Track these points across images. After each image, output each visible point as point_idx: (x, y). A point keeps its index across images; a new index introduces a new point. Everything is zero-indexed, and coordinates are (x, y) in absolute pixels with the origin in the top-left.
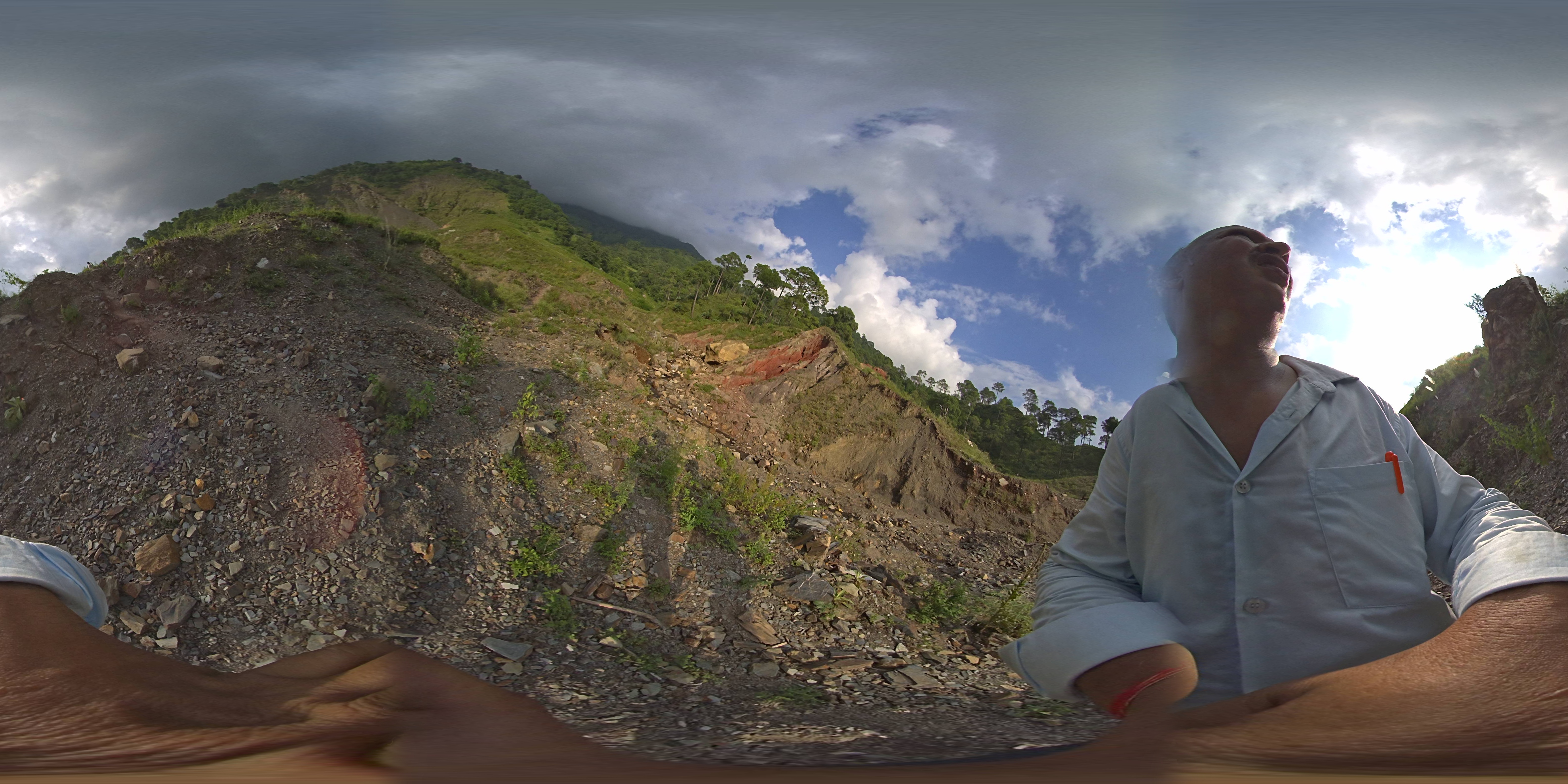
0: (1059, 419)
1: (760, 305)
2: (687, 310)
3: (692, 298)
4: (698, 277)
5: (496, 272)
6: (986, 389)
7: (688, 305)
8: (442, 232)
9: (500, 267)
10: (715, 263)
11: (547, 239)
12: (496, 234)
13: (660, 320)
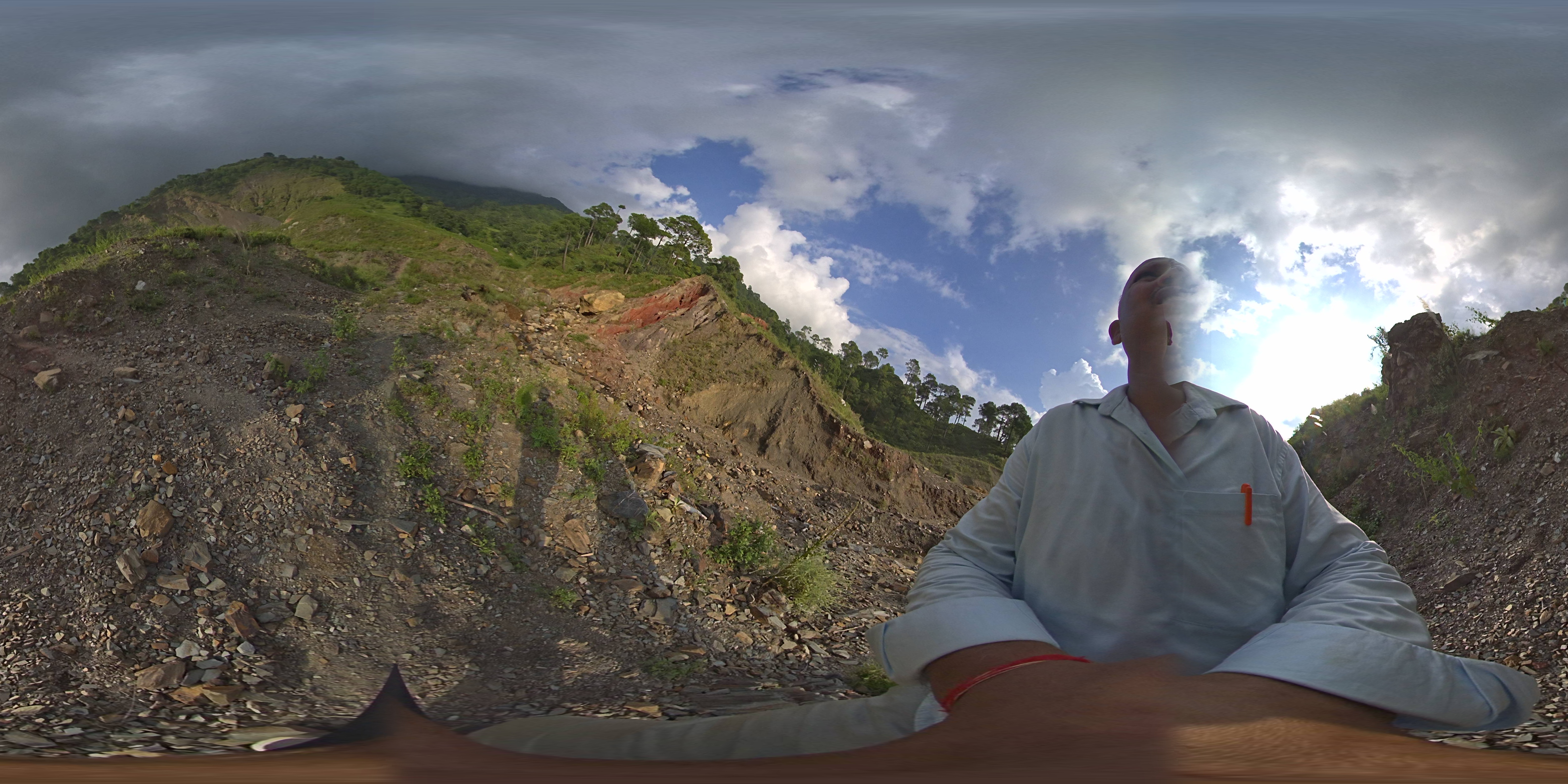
0: (938, 394)
1: (637, 255)
2: (560, 266)
3: (562, 251)
4: (566, 230)
5: (351, 255)
6: (870, 353)
7: (559, 259)
8: (286, 226)
9: (355, 249)
10: (583, 215)
11: (396, 214)
12: (340, 219)
13: (530, 276)
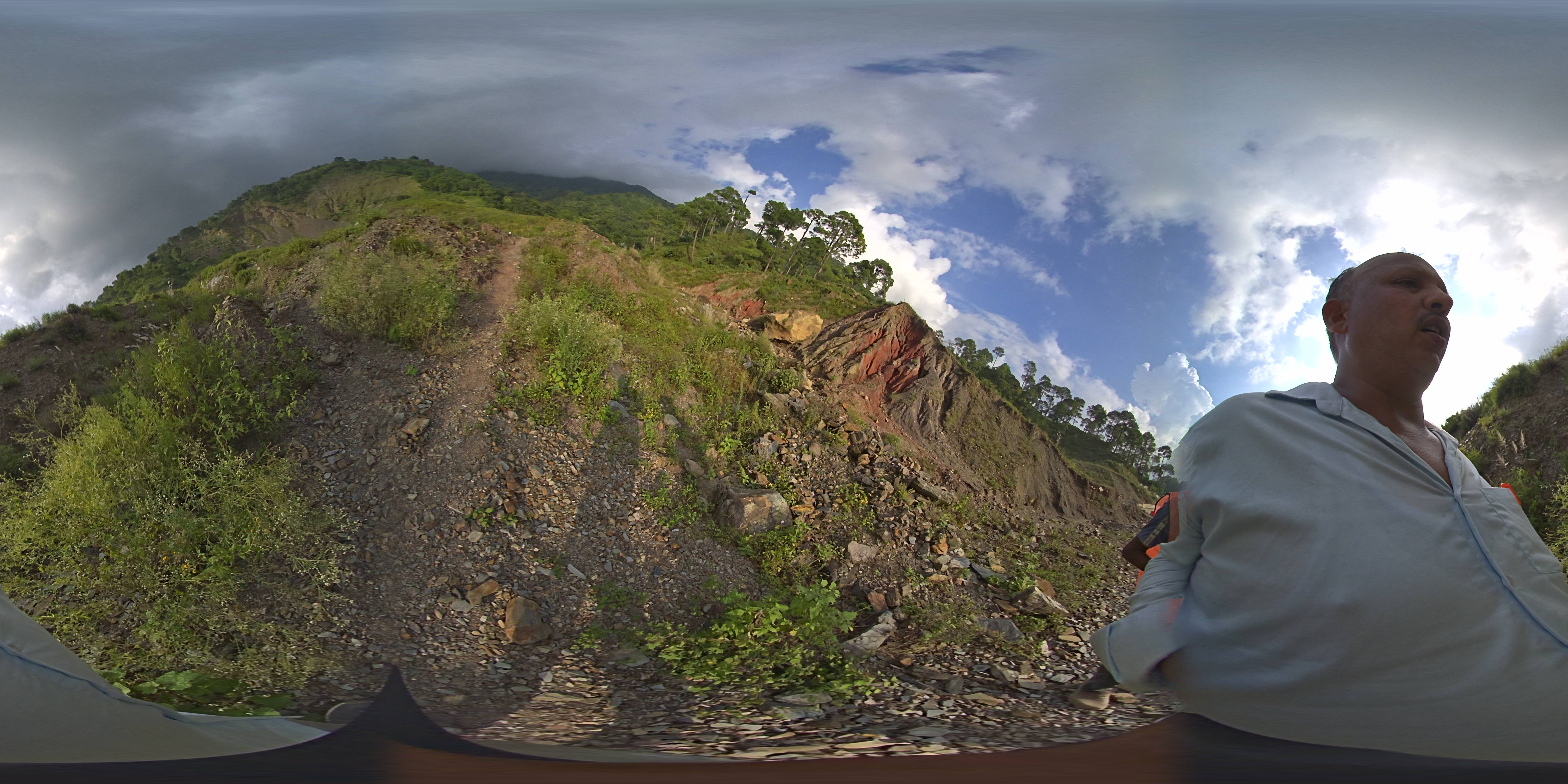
6: (985, 350)
11: (477, 206)
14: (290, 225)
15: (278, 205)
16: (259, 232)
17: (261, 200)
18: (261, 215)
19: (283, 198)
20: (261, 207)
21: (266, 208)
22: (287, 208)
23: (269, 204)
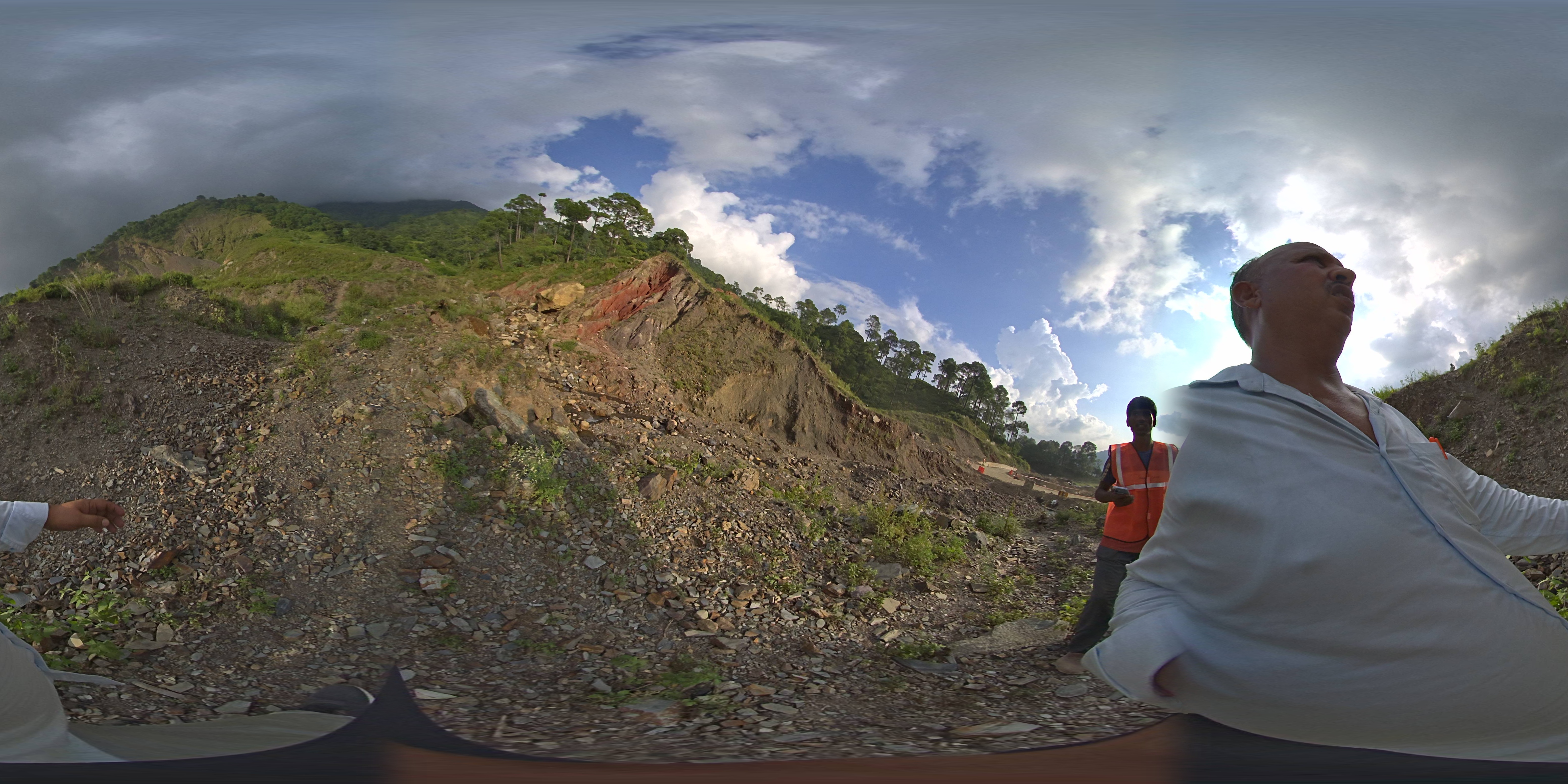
0: (898, 349)
1: (573, 240)
2: (495, 264)
3: (496, 250)
4: (494, 227)
6: (828, 310)
7: (494, 258)
8: (223, 267)
10: (506, 210)
11: (321, 242)
12: (271, 253)
13: (470, 281)
14: (160, 262)
15: (149, 242)
16: (132, 267)
17: (134, 237)
18: (133, 250)
19: (154, 235)
20: (134, 243)
21: (138, 245)
22: (157, 244)
23: (141, 240)
